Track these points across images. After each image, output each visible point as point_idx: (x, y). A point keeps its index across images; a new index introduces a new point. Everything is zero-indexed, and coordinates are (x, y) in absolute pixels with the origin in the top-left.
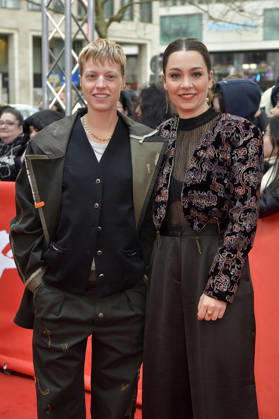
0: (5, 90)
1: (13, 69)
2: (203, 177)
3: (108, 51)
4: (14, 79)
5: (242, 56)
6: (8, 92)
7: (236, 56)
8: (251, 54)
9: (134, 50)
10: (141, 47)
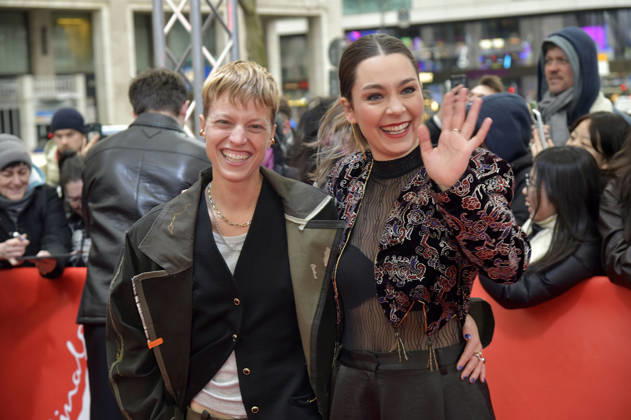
0: (91, 101)
1: (103, 66)
2: (407, 234)
3: (255, 85)
4: (104, 84)
5: (478, 28)
6: (95, 104)
7: (468, 27)
8: (493, 25)
9: (300, 26)
10: (312, 20)
